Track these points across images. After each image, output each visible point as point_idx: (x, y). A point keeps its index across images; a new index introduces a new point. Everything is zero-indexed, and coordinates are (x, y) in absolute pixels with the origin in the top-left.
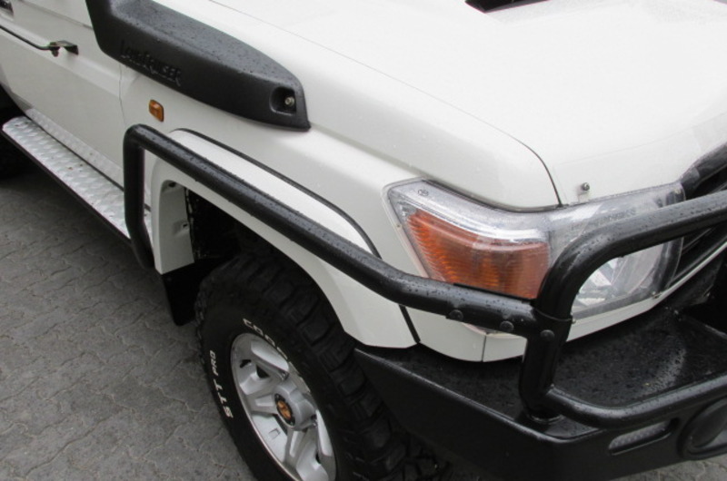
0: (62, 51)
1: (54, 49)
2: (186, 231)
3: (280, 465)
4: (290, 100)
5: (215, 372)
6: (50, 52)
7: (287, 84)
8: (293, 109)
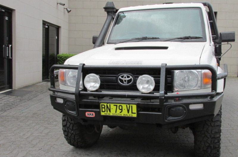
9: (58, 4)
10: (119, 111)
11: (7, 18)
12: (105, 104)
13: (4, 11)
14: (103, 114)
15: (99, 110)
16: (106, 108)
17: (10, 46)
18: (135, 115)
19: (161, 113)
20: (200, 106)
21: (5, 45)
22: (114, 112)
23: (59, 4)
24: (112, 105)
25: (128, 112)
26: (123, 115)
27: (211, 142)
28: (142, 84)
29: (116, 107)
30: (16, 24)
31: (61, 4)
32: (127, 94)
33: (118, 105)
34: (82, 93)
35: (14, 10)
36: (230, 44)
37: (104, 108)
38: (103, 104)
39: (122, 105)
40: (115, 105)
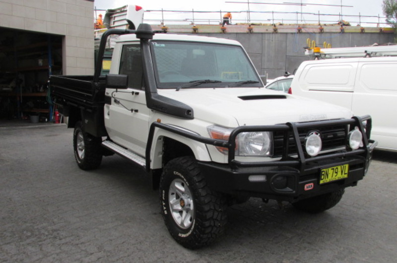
0: (134, 112)
1: (132, 110)
2: (161, 156)
3: (180, 226)
4: (190, 113)
5: (164, 199)
6: (130, 111)
7: (190, 109)
8: (190, 115)
10: (335, 174)
12: (325, 170)
14: (322, 182)
15: (317, 179)
18: (346, 176)
19: (363, 168)
22: (331, 178)
24: (330, 169)
25: (342, 174)
26: (337, 179)
29: (332, 171)
37: (324, 175)
38: (323, 170)
39: (338, 167)
40: (332, 169)
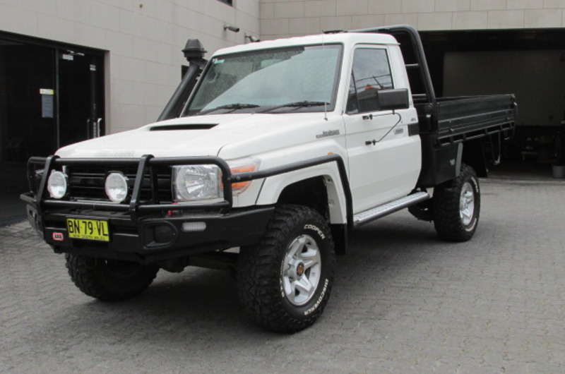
9: (225, 29)
10: (89, 231)
11: (93, 68)
12: (73, 220)
13: (83, 55)
14: (71, 235)
15: (65, 229)
16: (74, 226)
17: (99, 120)
18: (107, 239)
19: (137, 236)
20: (201, 227)
21: (91, 120)
22: (84, 234)
23: (227, 29)
24: (81, 221)
25: (99, 234)
26: (93, 238)
27: (256, 292)
28: (114, 188)
29: (84, 224)
30: (111, 77)
31: (231, 29)
32: (94, 204)
33: (87, 221)
34: (47, 203)
35: (108, 51)
36: (399, 114)
37: (71, 226)
38: (70, 220)
39: (91, 221)
40: (84, 222)
